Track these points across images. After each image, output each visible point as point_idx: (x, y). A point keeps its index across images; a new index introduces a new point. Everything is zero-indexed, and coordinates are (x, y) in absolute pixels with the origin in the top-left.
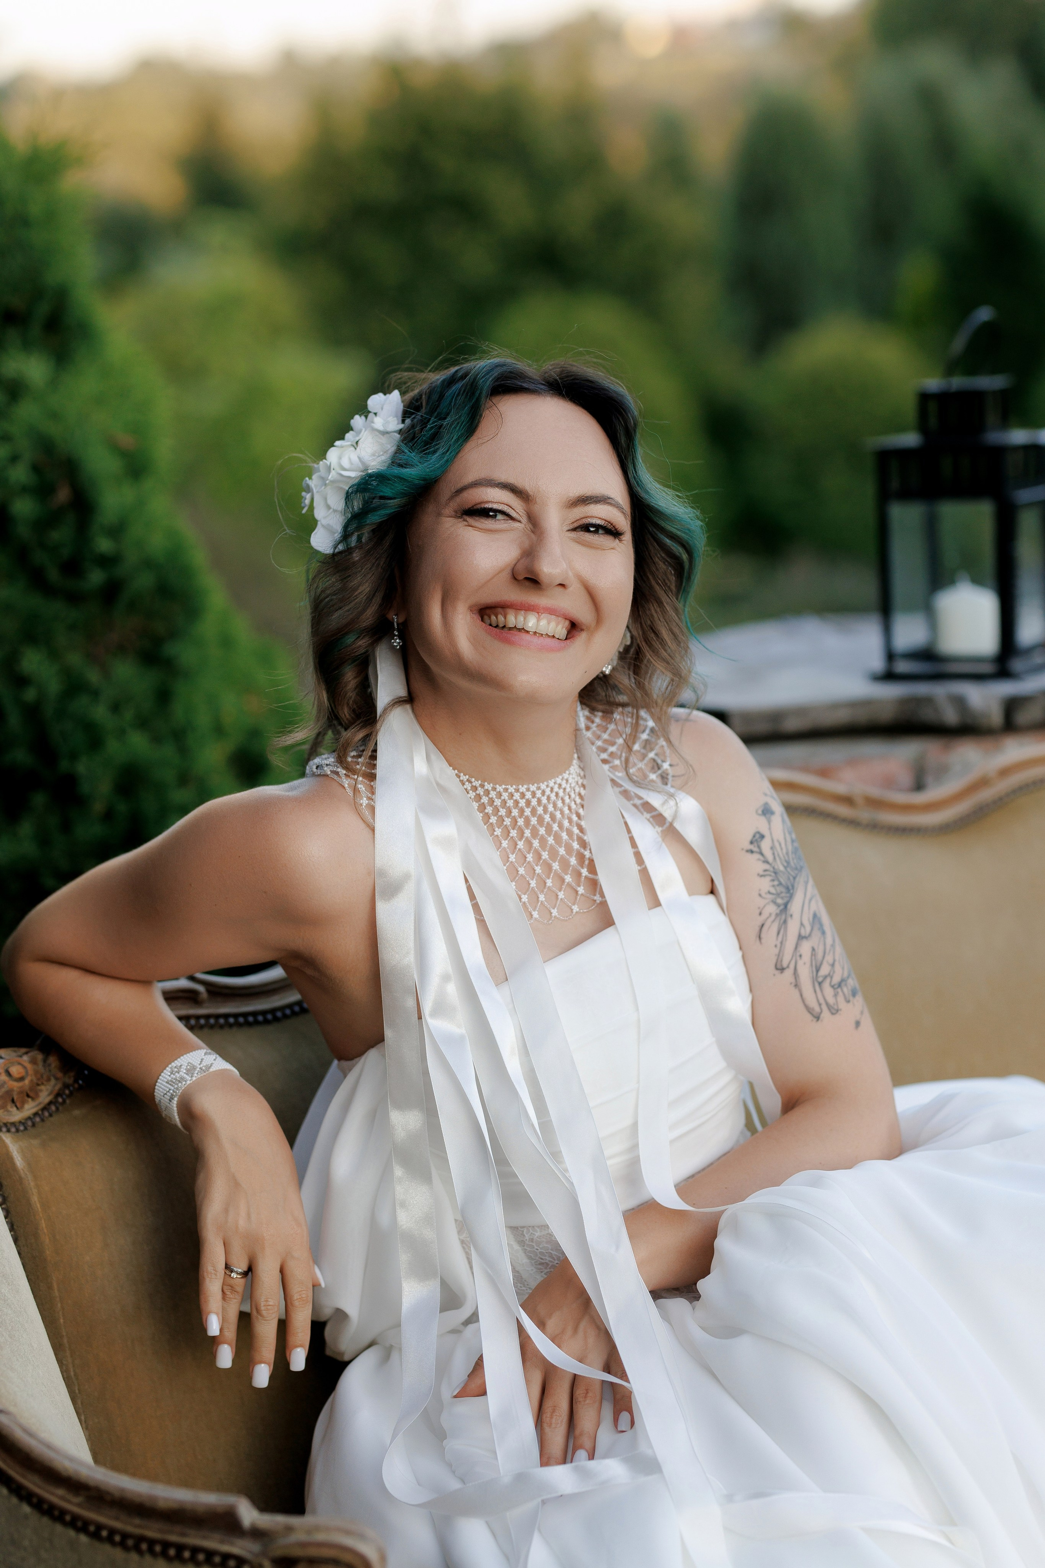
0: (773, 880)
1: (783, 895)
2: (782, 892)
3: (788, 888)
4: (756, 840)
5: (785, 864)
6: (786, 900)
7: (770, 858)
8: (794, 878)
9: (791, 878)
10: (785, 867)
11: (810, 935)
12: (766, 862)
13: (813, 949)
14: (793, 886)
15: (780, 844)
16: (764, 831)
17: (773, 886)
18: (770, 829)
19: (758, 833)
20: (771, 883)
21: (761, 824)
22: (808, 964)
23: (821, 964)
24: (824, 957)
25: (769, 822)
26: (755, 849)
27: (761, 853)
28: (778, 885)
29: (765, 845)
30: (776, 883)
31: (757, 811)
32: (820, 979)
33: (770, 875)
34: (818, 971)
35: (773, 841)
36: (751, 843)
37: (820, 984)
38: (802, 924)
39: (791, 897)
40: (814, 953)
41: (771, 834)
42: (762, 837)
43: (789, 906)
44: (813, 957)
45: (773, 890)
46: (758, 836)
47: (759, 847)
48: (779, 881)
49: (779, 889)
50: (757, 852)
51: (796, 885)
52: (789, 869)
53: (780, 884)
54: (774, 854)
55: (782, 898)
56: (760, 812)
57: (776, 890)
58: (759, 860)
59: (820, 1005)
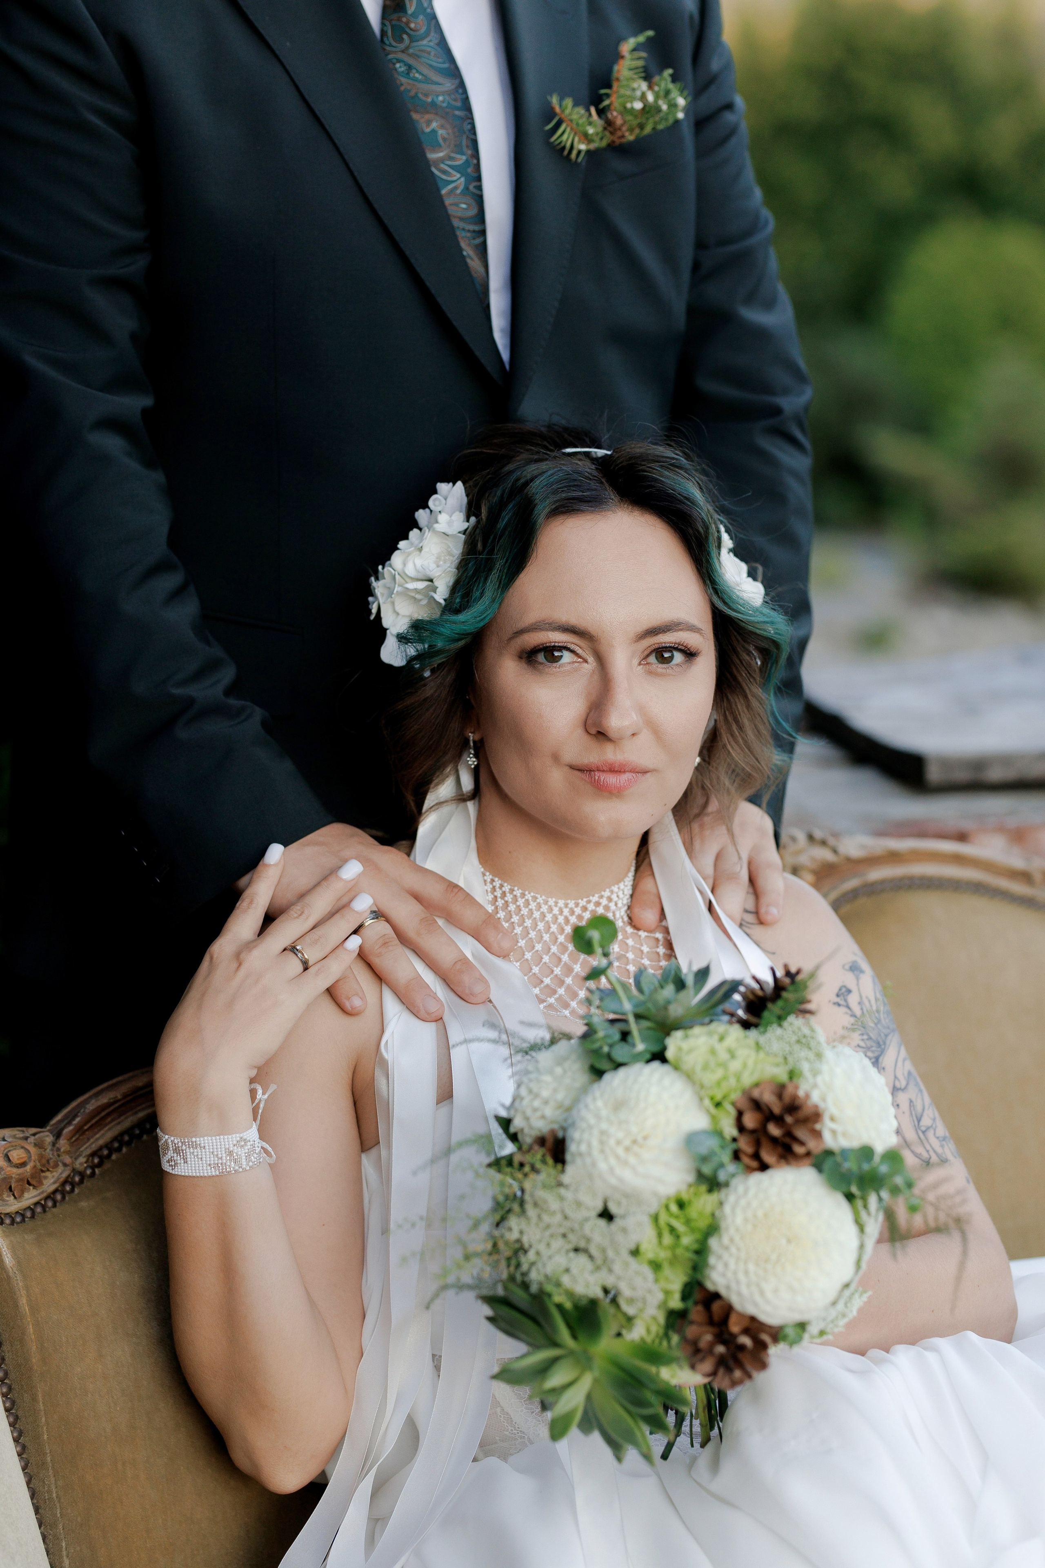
0: (862, 1034)
1: (874, 1049)
2: (872, 1047)
3: (878, 1044)
4: (842, 994)
5: (876, 1021)
6: (876, 1054)
7: (858, 1012)
8: (886, 1036)
9: (882, 1035)
10: (876, 1024)
11: (906, 1088)
12: (853, 1015)
13: (911, 1101)
14: (885, 1043)
15: (869, 1001)
16: (852, 985)
17: (863, 1040)
18: (858, 985)
19: (845, 986)
20: (860, 1037)
21: (849, 980)
22: (908, 1113)
23: (922, 1115)
24: (923, 1110)
25: (858, 979)
26: (842, 1002)
27: (848, 1007)
28: (867, 1039)
29: (853, 999)
30: (865, 1037)
31: (843, 966)
32: (923, 1129)
33: (859, 1030)
34: (919, 1121)
35: (861, 997)
36: (838, 995)
37: (924, 1132)
38: (896, 1077)
39: (882, 1052)
40: (912, 1104)
41: (859, 990)
42: (849, 991)
43: (880, 1060)
44: (912, 1108)
45: (862, 1044)
46: (844, 990)
47: (846, 1000)
48: (868, 1035)
49: (869, 1043)
50: (843, 1005)
51: (888, 1042)
52: (879, 1026)
53: (870, 1038)
54: (862, 1009)
55: (873, 1052)
56: (847, 967)
57: (865, 1043)
58: (846, 1013)
59: (928, 1151)
